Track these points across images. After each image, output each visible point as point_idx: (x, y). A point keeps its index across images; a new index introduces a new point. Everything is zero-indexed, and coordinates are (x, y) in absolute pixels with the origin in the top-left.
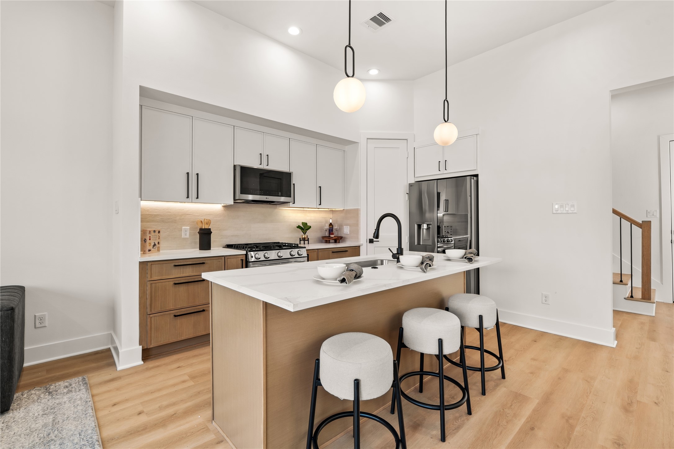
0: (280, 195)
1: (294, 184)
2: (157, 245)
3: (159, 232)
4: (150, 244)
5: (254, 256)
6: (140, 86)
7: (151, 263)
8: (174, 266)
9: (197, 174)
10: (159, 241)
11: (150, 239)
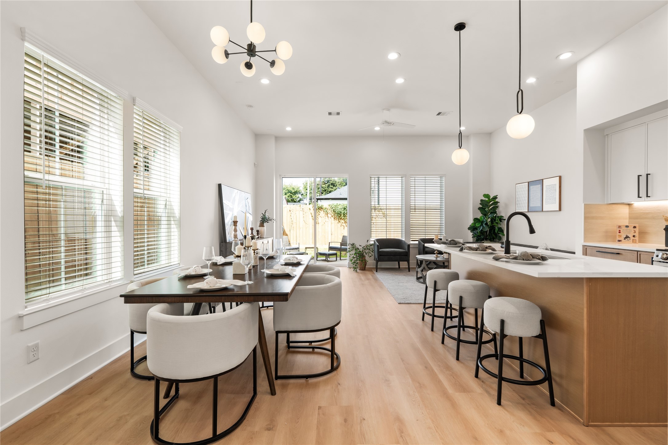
2: (632, 238)
3: (635, 227)
4: (620, 236)
5: (660, 256)
6: (584, 130)
7: (586, 247)
8: (597, 251)
9: (647, 175)
10: (637, 234)
11: (620, 232)
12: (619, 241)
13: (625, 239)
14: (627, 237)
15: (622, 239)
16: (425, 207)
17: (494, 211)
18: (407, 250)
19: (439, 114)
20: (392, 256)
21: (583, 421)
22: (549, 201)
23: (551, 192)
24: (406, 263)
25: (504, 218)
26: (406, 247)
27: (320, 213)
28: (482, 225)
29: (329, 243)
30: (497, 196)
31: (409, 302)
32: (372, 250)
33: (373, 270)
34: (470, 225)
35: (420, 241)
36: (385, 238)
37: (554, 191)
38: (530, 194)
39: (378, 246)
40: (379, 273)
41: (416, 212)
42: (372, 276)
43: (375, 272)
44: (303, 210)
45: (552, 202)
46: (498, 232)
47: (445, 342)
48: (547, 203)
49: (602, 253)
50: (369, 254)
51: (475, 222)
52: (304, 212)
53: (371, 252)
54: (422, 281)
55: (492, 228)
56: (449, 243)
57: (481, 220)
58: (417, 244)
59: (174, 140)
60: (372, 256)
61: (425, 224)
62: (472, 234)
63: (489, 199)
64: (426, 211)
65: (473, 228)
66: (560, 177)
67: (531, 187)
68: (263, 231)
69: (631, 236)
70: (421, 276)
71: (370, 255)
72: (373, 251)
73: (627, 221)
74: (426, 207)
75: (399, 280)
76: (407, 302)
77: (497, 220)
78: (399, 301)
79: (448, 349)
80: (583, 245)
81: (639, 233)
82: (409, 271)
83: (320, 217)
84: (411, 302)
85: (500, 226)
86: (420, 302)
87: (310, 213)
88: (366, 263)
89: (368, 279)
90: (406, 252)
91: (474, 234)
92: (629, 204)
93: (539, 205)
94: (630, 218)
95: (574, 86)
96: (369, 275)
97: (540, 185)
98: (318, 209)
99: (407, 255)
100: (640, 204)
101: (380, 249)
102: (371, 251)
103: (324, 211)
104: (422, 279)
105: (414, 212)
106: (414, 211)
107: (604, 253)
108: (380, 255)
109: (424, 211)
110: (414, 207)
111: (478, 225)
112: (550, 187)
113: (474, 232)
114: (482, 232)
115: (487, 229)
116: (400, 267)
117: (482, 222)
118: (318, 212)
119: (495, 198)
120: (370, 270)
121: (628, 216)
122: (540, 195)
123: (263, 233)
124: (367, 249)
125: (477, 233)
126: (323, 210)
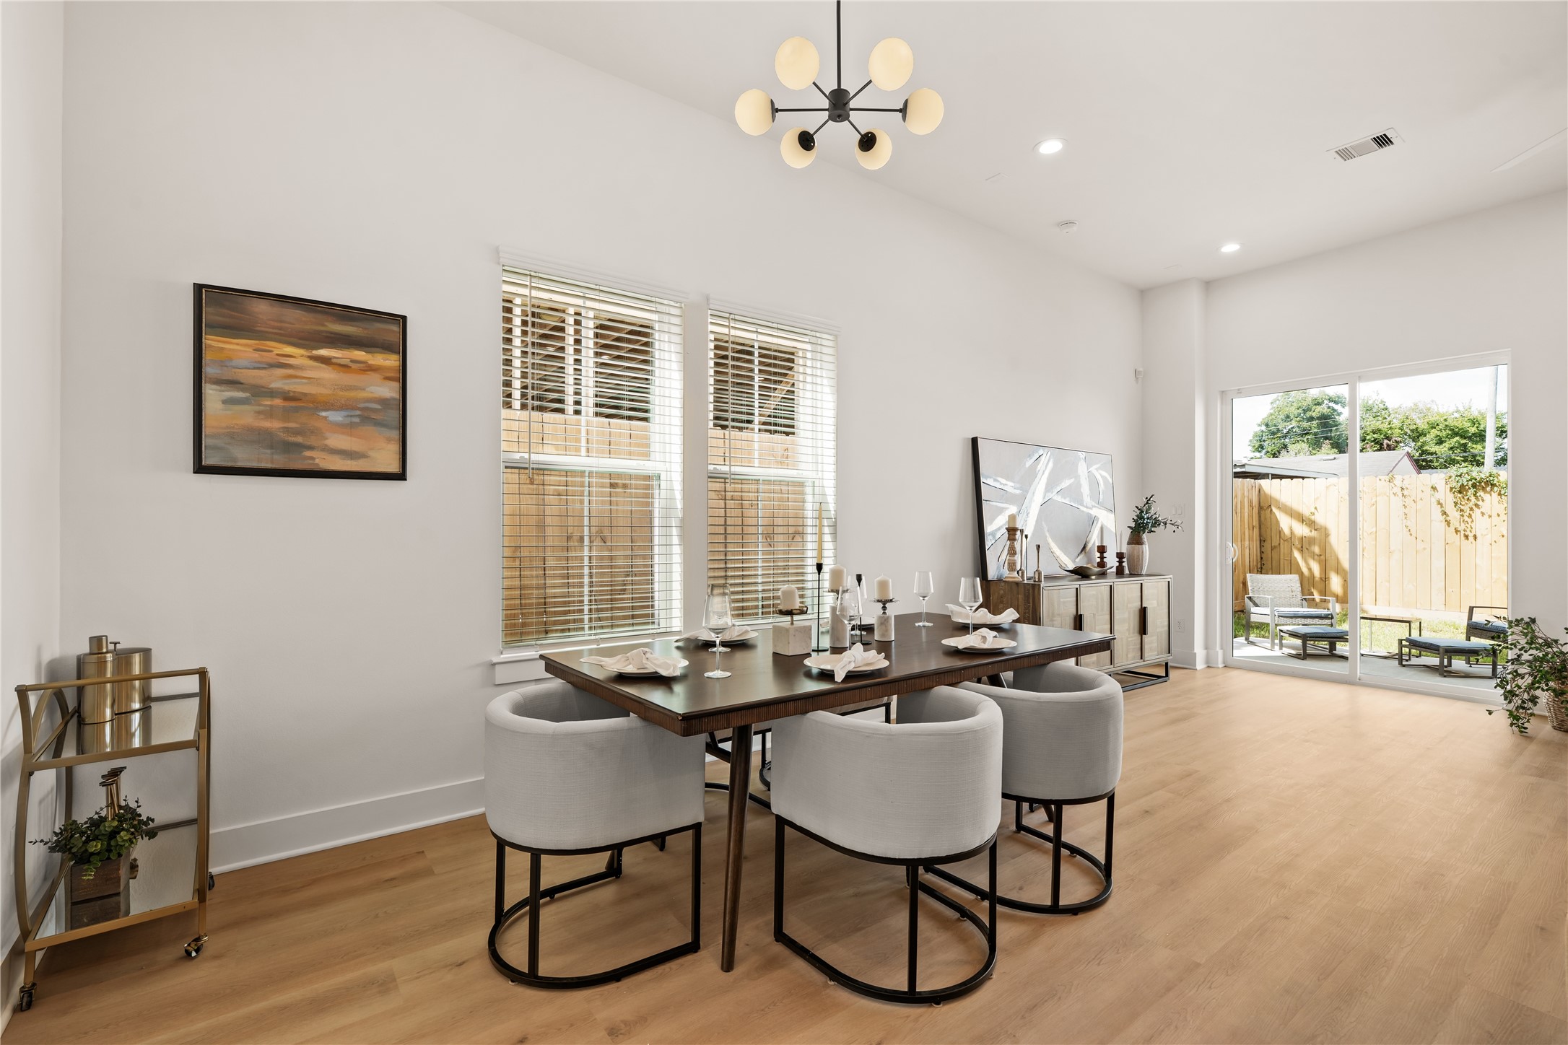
27: (1480, 503)
29: (1471, 609)
44: (1405, 492)
52: (1409, 501)
59: (824, 342)
68: (1138, 556)
83: (1483, 514)
87: (1434, 501)
98: (1474, 486)
103: (1500, 494)
118: (1473, 498)
123: (1138, 561)
126: (1496, 489)
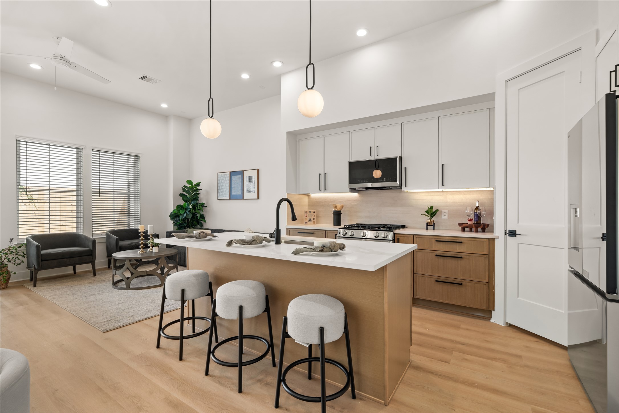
0: (385, 180)
1: (405, 168)
2: (313, 220)
3: (314, 212)
4: (306, 219)
5: (342, 233)
6: (287, 132)
7: (290, 229)
8: (298, 232)
9: (325, 174)
10: (315, 218)
11: (306, 216)
12: (306, 223)
13: (309, 221)
14: (310, 220)
15: (307, 221)
16: (113, 191)
17: (196, 197)
18: (91, 248)
19: (143, 78)
20: (65, 259)
21: (384, 402)
22: (249, 190)
23: (251, 182)
24: (90, 265)
25: (205, 205)
26: (90, 244)
28: (185, 212)
30: (200, 183)
31: (120, 324)
32: (23, 254)
33: (25, 285)
34: (172, 212)
35: (109, 233)
36: (48, 233)
37: (253, 182)
38: (232, 183)
39: (37, 247)
40: (41, 288)
41: (102, 196)
42: (29, 296)
43: (31, 288)
45: (252, 191)
46: (200, 219)
47: (210, 372)
48: (247, 192)
49: (302, 233)
50: (15, 261)
51: (179, 209)
53: (20, 257)
54: (125, 287)
55: (194, 215)
56: (198, 236)
57: (185, 207)
58: (105, 237)
60: (22, 263)
61: (114, 212)
62: (172, 222)
63: (192, 185)
64: (115, 195)
65: (174, 216)
66: (258, 170)
67: (233, 177)
69: (312, 219)
70: (121, 278)
71: (18, 262)
72: (26, 256)
73: (307, 207)
74: (115, 191)
75: (85, 293)
76: (116, 325)
77: (199, 207)
78: (104, 328)
79: (220, 380)
80: (286, 228)
81: (316, 216)
82: (95, 275)
84: (124, 322)
85: (202, 213)
86: (137, 319)
88: (10, 276)
89: (21, 304)
90: (91, 250)
91: (175, 222)
92: (308, 195)
93: (240, 193)
94: (309, 205)
95: (279, 93)
96: (21, 295)
97: (241, 176)
99: (91, 255)
100: (316, 195)
101: (43, 249)
102: (20, 255)
104: (124, 283)
105: (99, 197)
106: (99, 195)
107: (303, 234)
108: (42, 261)
109: (113, 195)
110: (99, 190)
111: (181, 212)
112: (250, 178)
113: (176, 219)
114: (184, 220)
115: (190, 216)
116: (77, 271)
117: (186, 209)
119: (198, 185)
120: (20, 285)
121: (307, 203)
122: (241, 185)
124: (12, 253)
125: (179, 220)
